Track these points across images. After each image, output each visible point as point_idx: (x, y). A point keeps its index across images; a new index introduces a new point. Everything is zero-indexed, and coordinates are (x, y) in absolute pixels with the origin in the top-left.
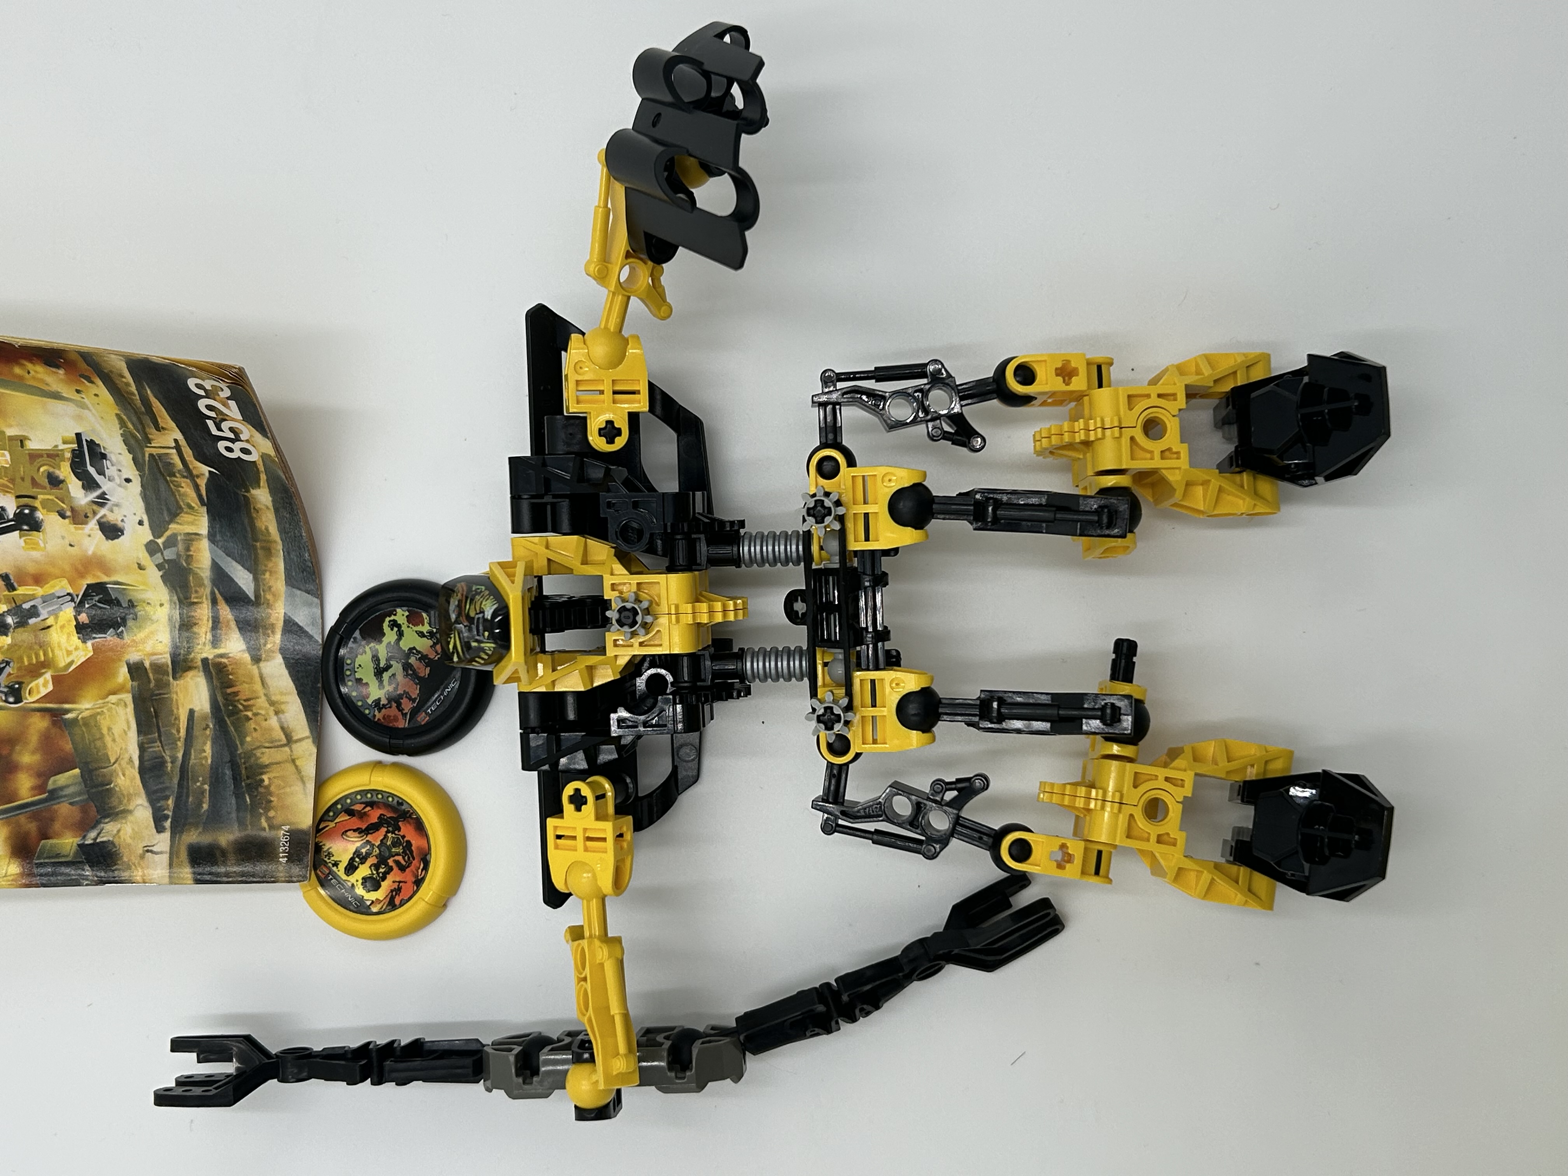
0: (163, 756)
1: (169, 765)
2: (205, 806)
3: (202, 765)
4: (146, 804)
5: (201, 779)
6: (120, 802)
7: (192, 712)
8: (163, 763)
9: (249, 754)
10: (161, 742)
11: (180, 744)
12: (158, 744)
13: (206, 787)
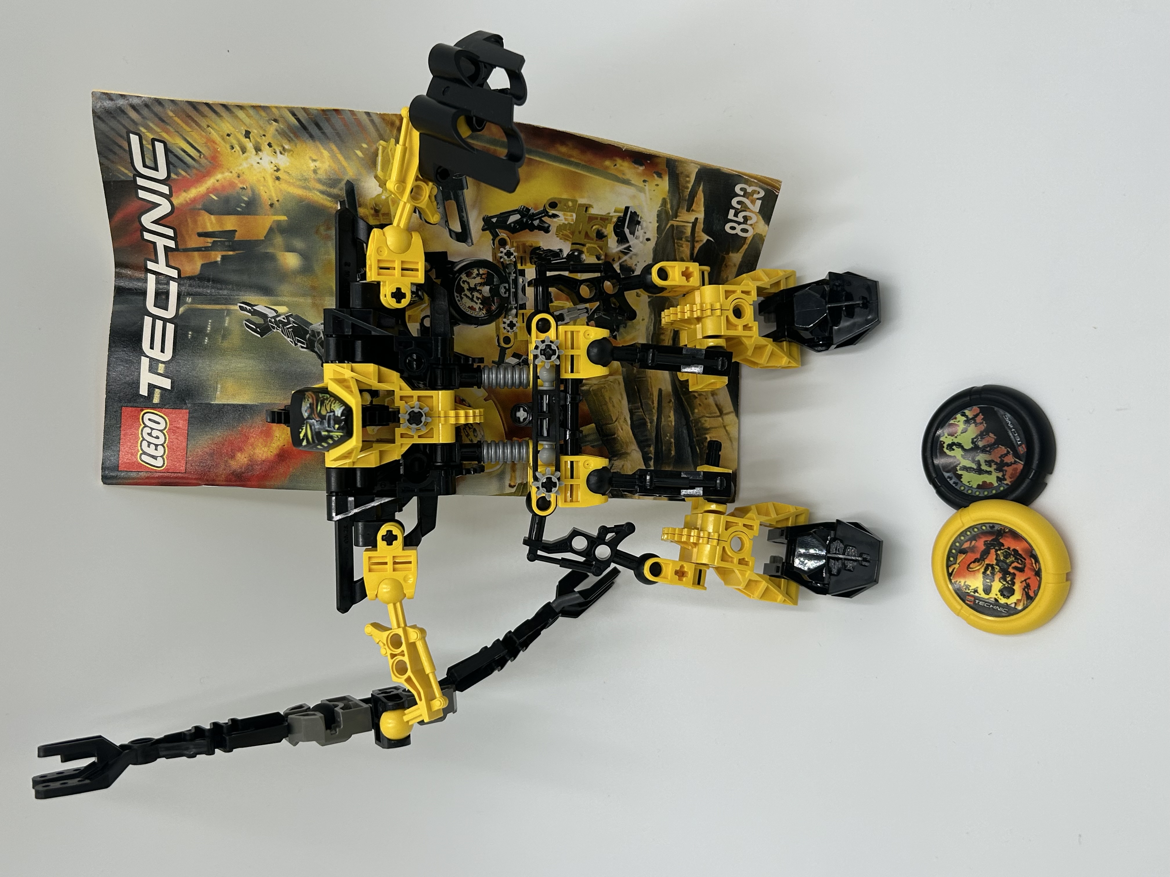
0: (645, 419)
1: (649, 424)
2: (673, 453)
3: (669, 426)
4: (638, 449)
5: (668, 435)
6: (622, 447)
7: (660, 391)
8: (645, 424)
9: (697, 421)
10: (643, 409)
11: (655, 411)
12: (641, 410)
13: (672, 440)
